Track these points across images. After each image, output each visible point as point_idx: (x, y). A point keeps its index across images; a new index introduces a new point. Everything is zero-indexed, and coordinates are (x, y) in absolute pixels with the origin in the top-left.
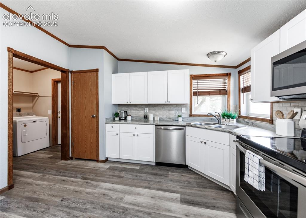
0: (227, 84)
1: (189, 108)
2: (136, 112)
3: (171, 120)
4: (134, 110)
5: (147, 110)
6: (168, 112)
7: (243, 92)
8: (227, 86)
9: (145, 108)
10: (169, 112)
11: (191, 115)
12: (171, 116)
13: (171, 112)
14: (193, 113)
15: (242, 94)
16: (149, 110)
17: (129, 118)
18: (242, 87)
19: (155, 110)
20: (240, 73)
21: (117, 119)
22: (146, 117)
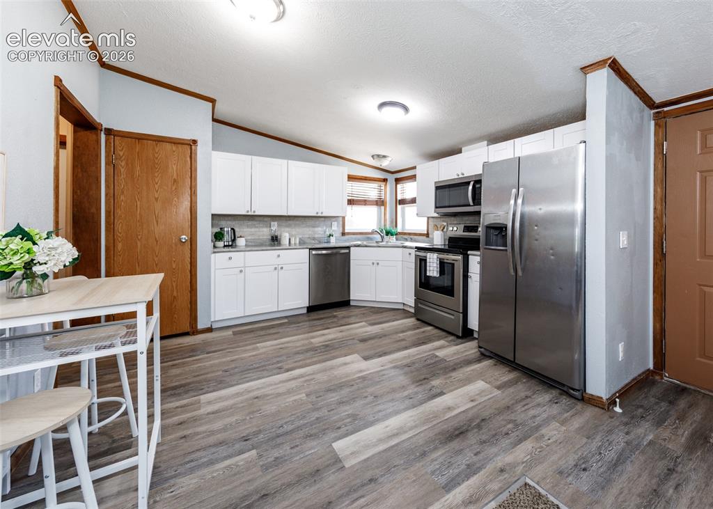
0: (383, 193)
1: (341, 223)
2: (253, 230)
3: (317, 242)
4: (248, 226)
5: (275, 226)
6: (311, 229)
7: (400, 204)
8: (383, 195)
9: (272, 223)
10: (313, 229)
11: (343, 234)
12: (316, 236)
13: (316, 229)
14: (346, 231)
15: (399, 207)
16: (279, 225)
17: (241, 242)
18: (399, 198)
19: (289, 226)
20: (398, 181)
21: (220, 244)
22: (275, 240)
